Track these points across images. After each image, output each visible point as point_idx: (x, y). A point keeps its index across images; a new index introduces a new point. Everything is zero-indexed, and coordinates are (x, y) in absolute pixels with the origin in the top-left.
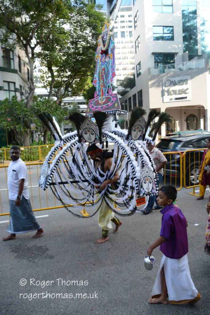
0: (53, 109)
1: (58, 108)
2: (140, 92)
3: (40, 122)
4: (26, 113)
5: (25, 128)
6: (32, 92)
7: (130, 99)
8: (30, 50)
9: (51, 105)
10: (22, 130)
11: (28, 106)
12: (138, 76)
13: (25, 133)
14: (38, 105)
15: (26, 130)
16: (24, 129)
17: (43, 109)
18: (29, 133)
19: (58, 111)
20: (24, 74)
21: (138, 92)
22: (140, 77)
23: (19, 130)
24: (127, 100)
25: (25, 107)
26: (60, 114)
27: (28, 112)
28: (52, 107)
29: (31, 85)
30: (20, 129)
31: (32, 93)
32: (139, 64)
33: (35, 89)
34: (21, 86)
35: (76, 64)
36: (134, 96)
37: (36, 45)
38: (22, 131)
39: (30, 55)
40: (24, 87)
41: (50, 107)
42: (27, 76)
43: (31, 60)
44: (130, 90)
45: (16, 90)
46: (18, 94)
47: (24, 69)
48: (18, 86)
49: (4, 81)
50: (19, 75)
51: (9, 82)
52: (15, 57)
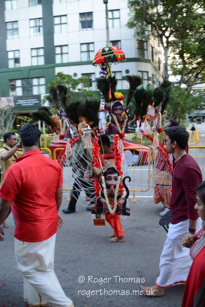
0: (184, 96)
1: (189, 95)
8: (164, 40)
9: (183, 92)
17: (176, 96)
19: (190, 98)
20: (156, 63)
28: (183, 94)
29: (166, 73)
33: (168, 77)
34: (153, 75)
37: (170, 35)
39: (165, 45)
40: (155, 76)
41: (182, 95)
42: (158, 65)
43: (166, 49)
45: (149, 79)
46: (150, 82)
47: (156, 58)
48: (150, 75)
49: (139, 71)
50: (152, 64)
51: (142, 72)
52: (148, 47)
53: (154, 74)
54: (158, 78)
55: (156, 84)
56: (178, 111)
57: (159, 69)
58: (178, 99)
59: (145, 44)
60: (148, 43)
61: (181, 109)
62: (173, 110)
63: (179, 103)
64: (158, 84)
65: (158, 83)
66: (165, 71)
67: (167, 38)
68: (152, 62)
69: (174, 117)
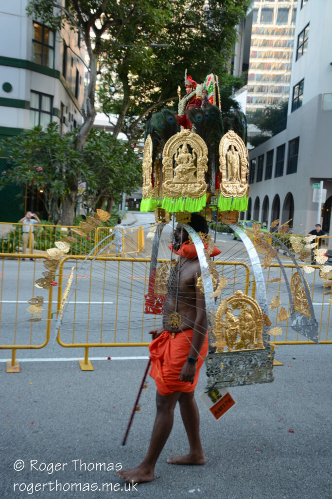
0: (122, 156)
1: (132, 156)
2: (295, 143)
3: (96, 181)
4: (75, 159)
5: (69, 188)
6: (90, 119)
7: (270, 153)
8: (92, 34)
9: (121, 149)
10: (63, 193)
11: (79, 147)
12: (293, 109)
13: (67, 199)
14: (98, 148)
15: (70, 192)
16: (66, 191)
17: (106, 156)
18: (73, 199)
19: (132, 163)
20: (70, 80)
21: (290, 142)
22: (298, 111)
23: (57, 192)
24: (263, 156)
25: (71, 149)
26: (135, 169)
27: (79, 157)
28: (121, 154)
29: (90, 106)
30: (59, 189)
31: (89, 122)
32: (301, 84)
33: (95, 114)
34: (62, 105)
35: (175, 72)
36: (281, 148)
37: (104, 27)
38: (61, 193)
39: (93, 46)
40: (67, 107)
41: (118, 154)
42: (74, 85)
43: (94, 56)
44: (273, 136)
45: (53, 112)
46: (56, 119)
47: (71, 71)
48: (57, 105)
49: (32, 91)
50: (61, 81)
51: (41, 95)
52: (57, 44)
53: (64, 103)
54: (72, 112)
55: (67, 126)
56: (109, 185)
57: (76, 96)
58: (110, 162)
59: (51, 35)
60: (57, 34)
61: (115, 183)
62: (98, 183)
63: (112, 171)
64: (71, 126)
65: (72, 123)
66: (87, 100)
67: (99, 32)
68: (62, 76)
69: (99, 197)
